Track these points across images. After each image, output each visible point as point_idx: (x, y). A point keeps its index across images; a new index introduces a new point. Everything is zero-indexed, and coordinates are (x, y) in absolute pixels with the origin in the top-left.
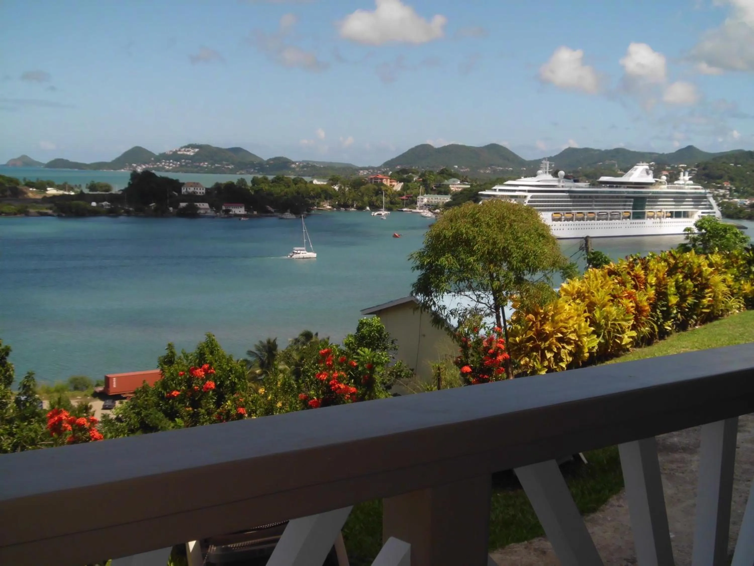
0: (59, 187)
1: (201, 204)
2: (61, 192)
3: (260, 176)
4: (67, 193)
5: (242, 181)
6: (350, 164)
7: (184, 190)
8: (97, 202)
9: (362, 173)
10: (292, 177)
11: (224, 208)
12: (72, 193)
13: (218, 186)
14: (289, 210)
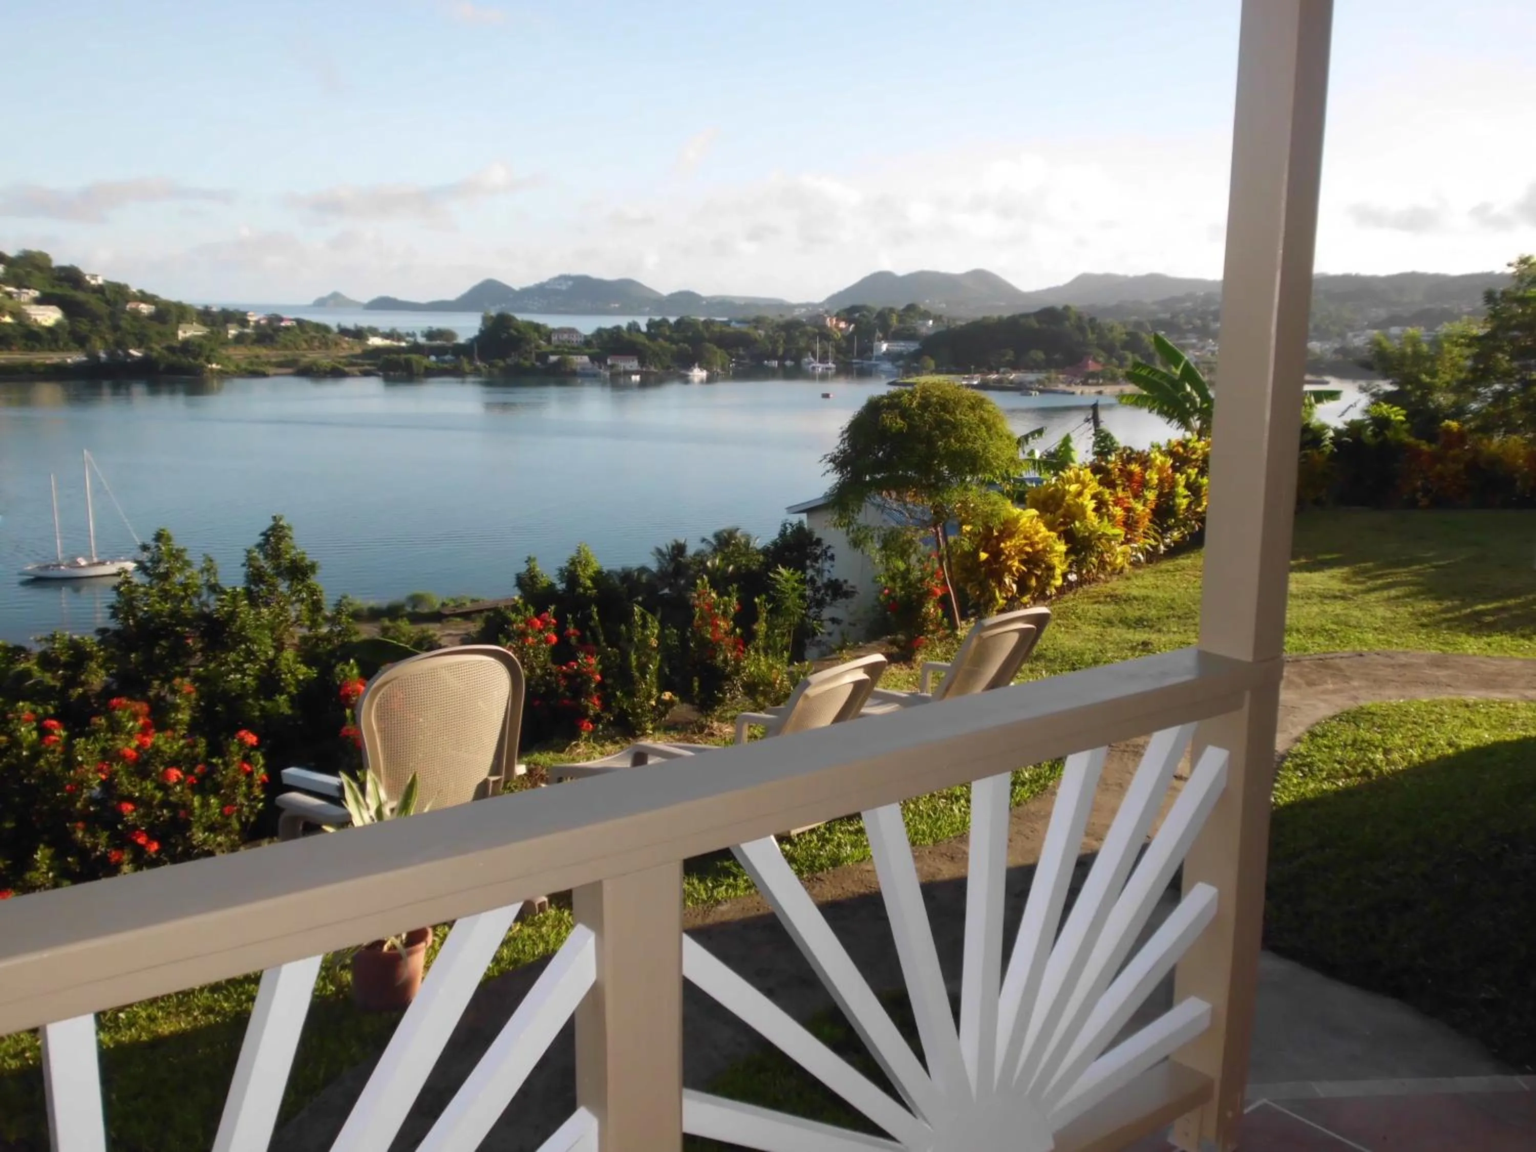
0: (386, 336)
1: (579, 357)
2: (387, 342)
3: (657, 318)
4: (395, 343)
5: (633, 327)
6: (782, 300)
7: (554, 338)
8: (437, 355)
9: (797, 313)
10: (702, 319)
11: (609, 362)
12: (403, 344)
13: (600, 332)
14: (696, 365)
